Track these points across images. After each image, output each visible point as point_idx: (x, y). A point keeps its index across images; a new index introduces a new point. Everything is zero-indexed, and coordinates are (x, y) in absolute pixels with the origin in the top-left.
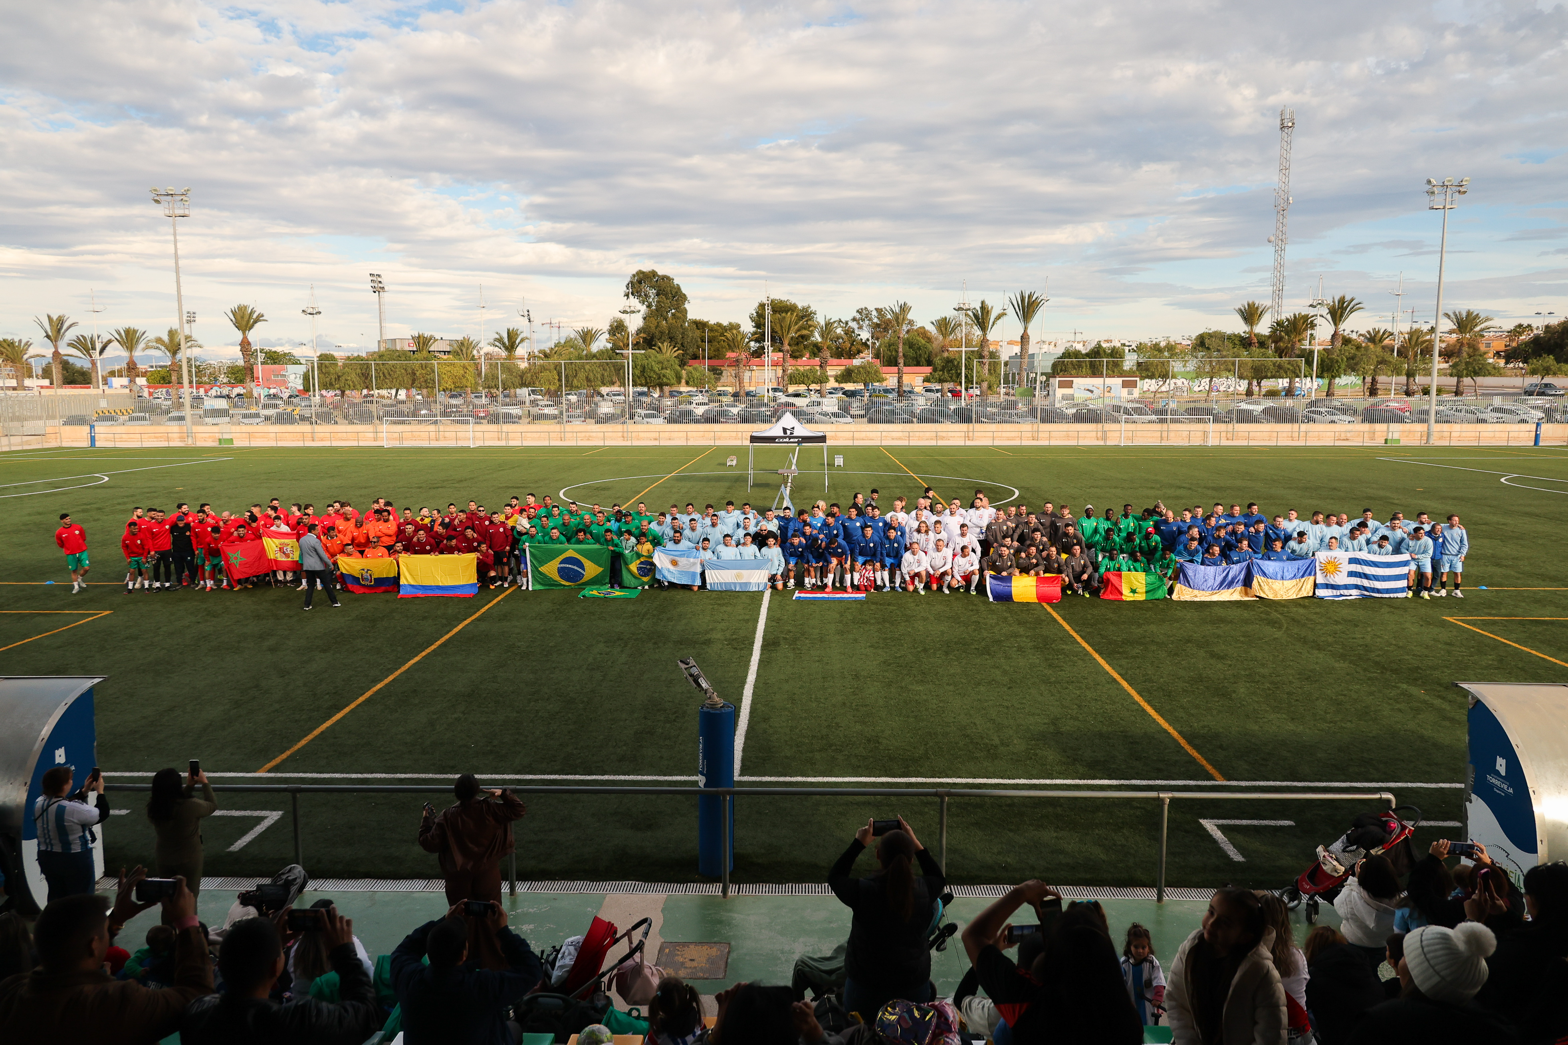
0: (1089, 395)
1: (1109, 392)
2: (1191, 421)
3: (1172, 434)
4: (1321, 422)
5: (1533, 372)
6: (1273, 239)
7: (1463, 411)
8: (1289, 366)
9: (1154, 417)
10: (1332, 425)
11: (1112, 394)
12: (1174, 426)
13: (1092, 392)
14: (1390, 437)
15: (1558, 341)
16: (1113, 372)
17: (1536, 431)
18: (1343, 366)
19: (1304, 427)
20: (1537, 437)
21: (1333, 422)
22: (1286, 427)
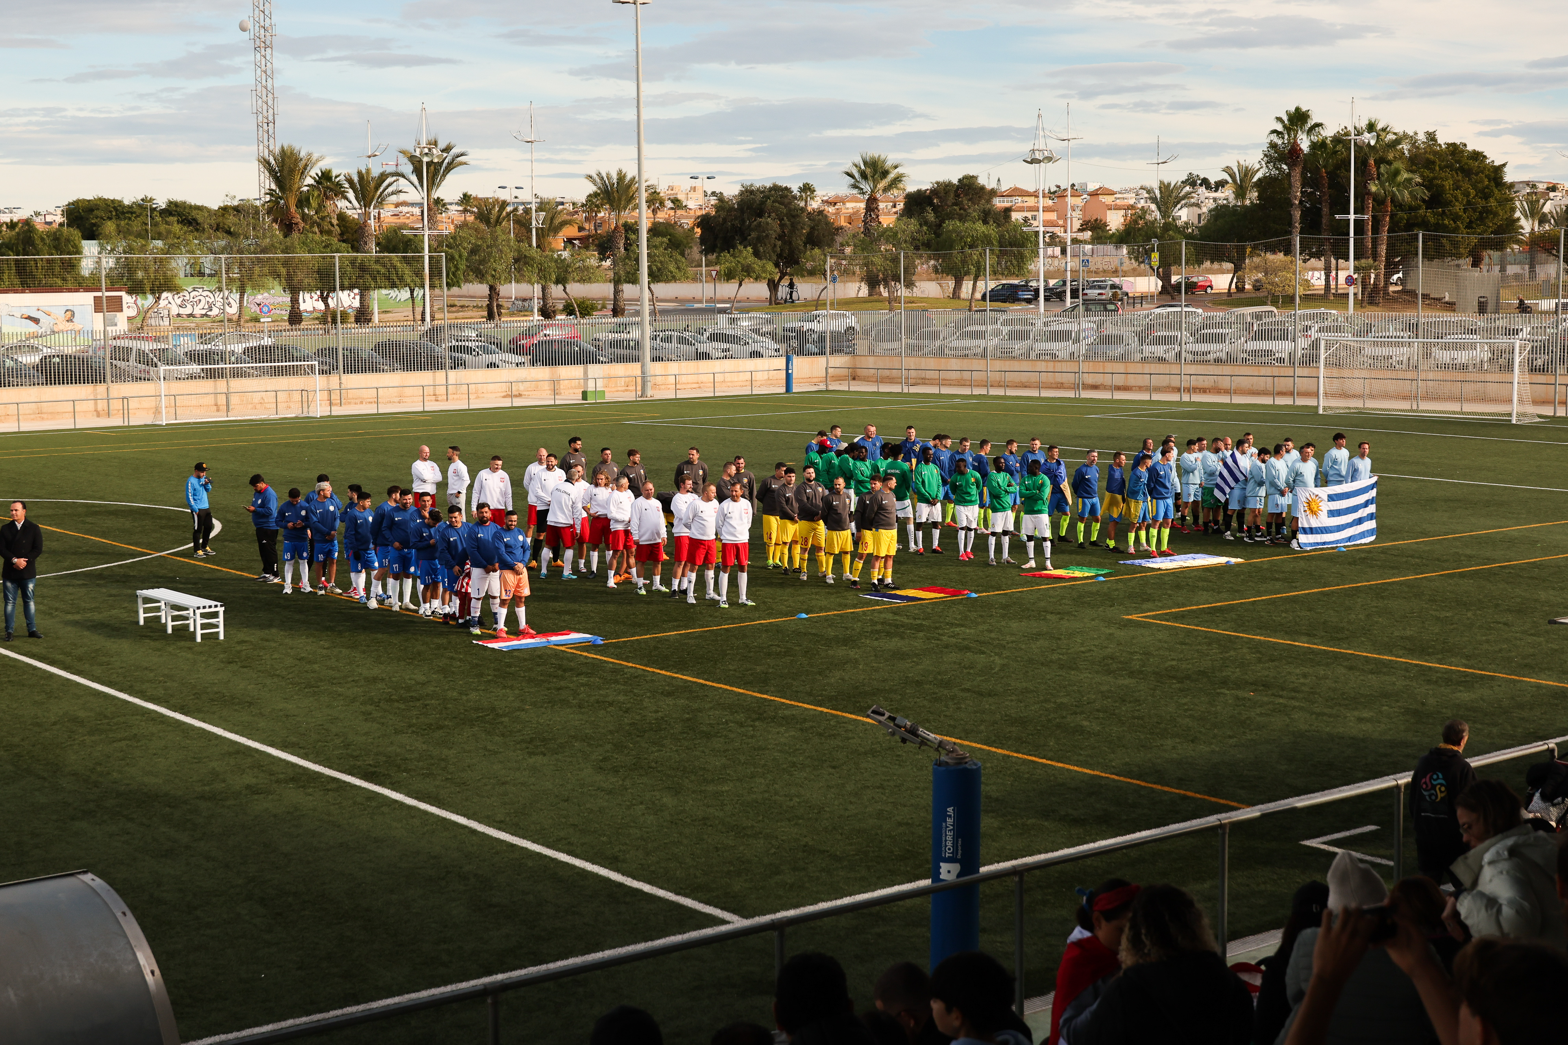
0: (32, 327)
1: (70, 320)
2: (263, 372)
3: (234, 399)
4: (477, 366)
5: (729, 276)
6: (250, 25)
7: (674, 340)
8: (378, 267)
9: (195, 368)
10: (493, 372)
11: (78, 324)
12: (237, 384)
13: (36, 321)
14: (591, 387)
15: (737, 223)
16: (64, 279)
17: (787, 369)
18: (462, 267)
19: (452, 374)
20: (788, 377)
21: (492, 365)
22: (424, 377)
